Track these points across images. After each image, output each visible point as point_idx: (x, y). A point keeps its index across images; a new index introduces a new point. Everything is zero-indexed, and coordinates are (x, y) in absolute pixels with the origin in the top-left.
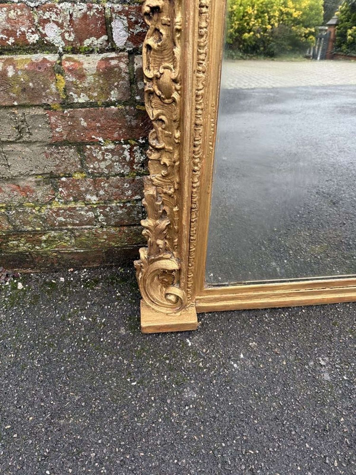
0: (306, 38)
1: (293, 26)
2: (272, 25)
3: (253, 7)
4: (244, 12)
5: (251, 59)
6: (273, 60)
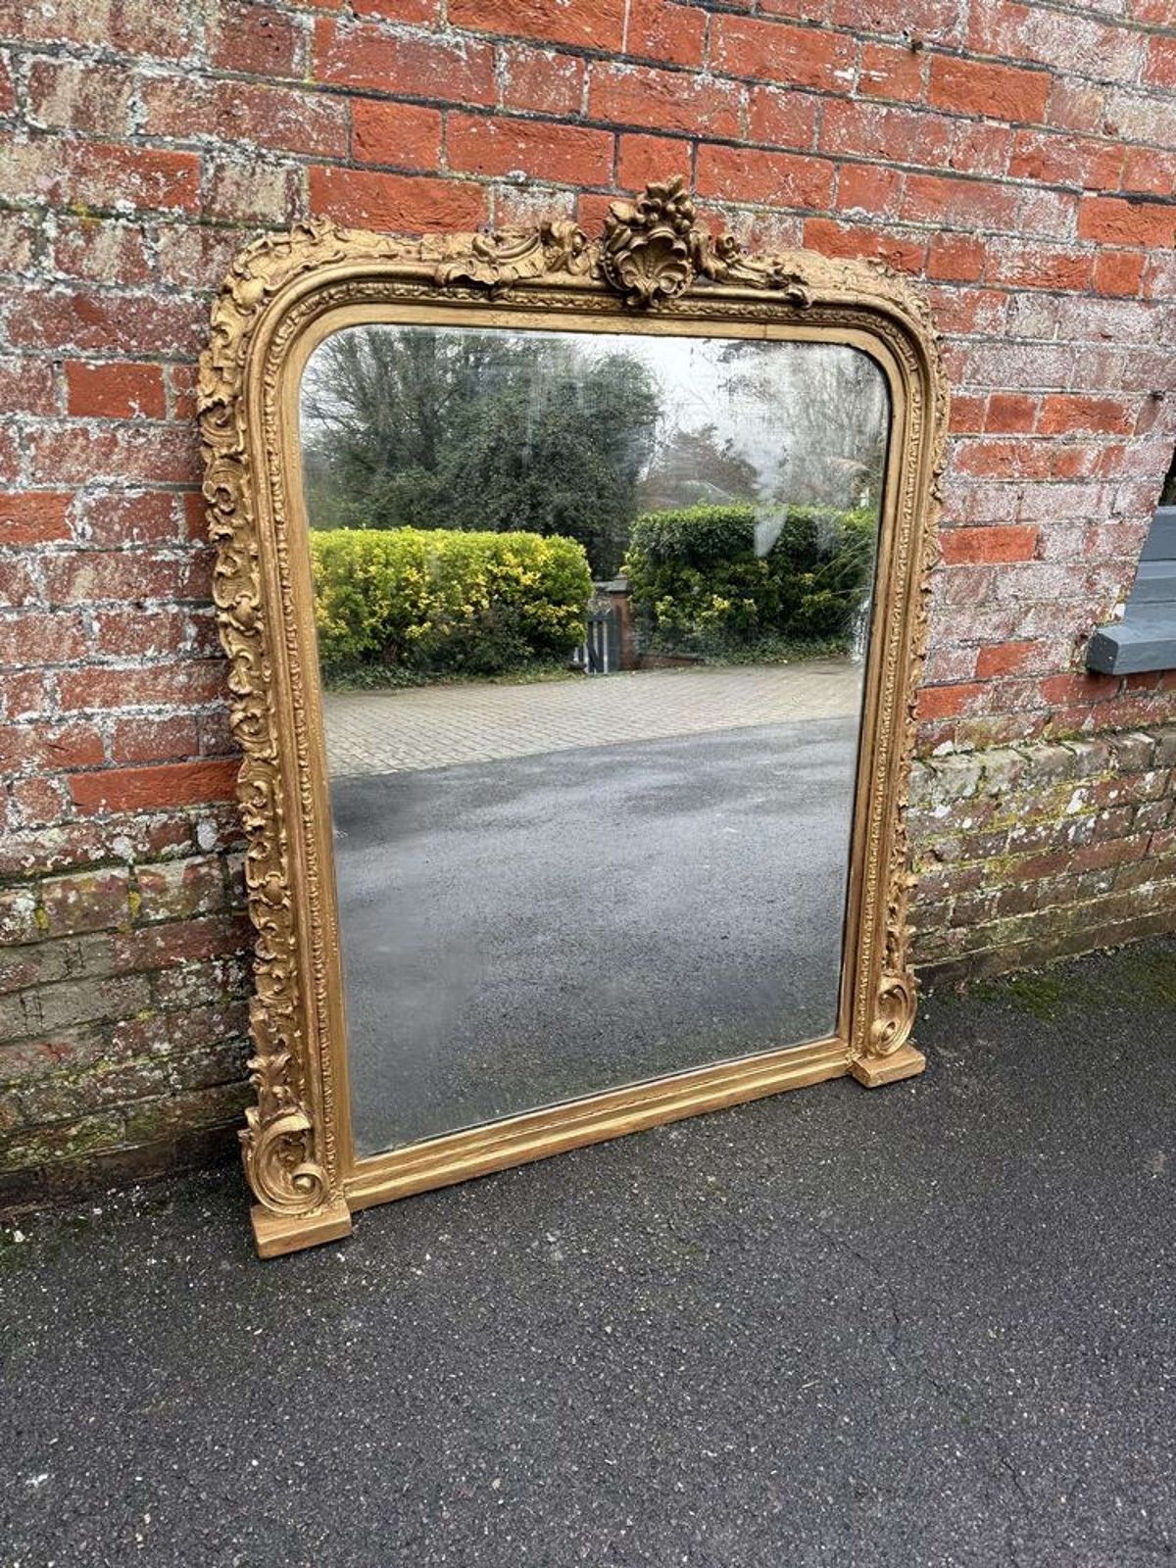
0: (564, 626)
1: (526, 603)
2: (476, 604)
3: (419, 567)
4: (399, 581)
5: (435, 682)
6: (492, 682)
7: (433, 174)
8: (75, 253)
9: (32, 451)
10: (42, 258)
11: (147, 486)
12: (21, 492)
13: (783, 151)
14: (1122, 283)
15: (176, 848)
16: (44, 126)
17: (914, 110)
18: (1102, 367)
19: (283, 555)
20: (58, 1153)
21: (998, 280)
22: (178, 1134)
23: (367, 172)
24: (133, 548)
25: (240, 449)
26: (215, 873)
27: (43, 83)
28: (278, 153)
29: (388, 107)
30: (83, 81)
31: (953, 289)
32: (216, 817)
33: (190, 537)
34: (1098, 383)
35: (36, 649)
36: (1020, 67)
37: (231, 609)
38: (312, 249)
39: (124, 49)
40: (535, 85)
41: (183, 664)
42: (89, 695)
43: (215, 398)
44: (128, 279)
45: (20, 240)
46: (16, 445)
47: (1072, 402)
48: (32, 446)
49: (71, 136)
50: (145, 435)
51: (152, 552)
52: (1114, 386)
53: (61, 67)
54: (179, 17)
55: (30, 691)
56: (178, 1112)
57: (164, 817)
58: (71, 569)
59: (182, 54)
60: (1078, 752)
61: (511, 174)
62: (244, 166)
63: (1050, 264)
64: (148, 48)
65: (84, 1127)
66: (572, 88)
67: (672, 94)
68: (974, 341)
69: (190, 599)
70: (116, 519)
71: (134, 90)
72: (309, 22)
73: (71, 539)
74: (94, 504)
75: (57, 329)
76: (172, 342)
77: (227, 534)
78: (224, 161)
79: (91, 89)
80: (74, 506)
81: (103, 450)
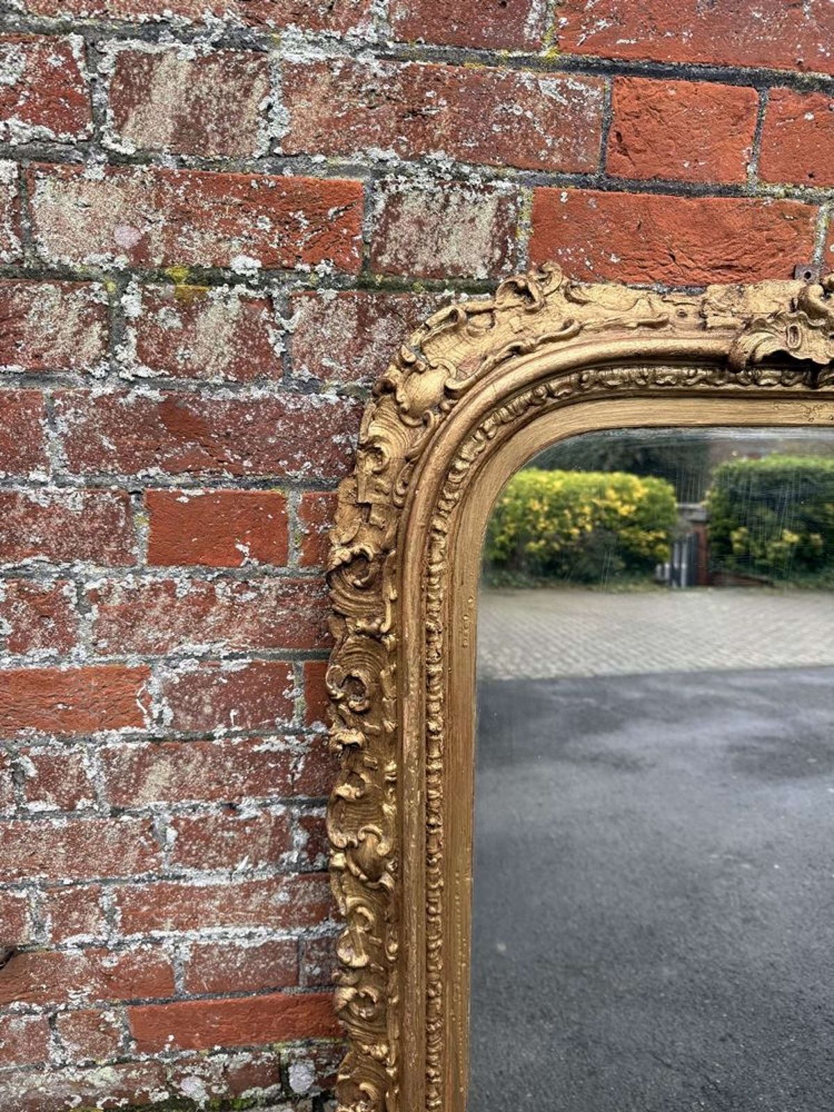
0: (652, 548)
1: (622, 529)
2: (581, 528)
3: (540, 500)
7: (735, 191)
8: (166, 339)
9: (94, 614)
10: (118, 348)
11: (253, 655)
12: (77, 667)
15: (260, 1093)
16: (130, 151)
19: (434, 779)
23: (626, 192)
24: (228, 736)
25: (385, 628)
27: (132, 84)
28: (488, 171)
29: (673, 89)
30: (192, 76)
32: (314, 1057)
33: (309, 719)
35: (92, 862)
37: (349, 848)
38: (526, 318)
39: (259, 21)
41: (286, 879)
42: (159, 915)
43: (356, 549)
44: (243, 373)
45: (86, 322)
46: (71, 607)
48: (95, 607)
49: (170, 164)
50: (255, 589)
51: (254, 740)
53: (160, 56)
55: (82, 911)
57: (246, 1057)
58: (142, 763)
59: (351, 23)
62: (433, 195)
64: (297, 17)
69: (301, 797)
70: (207, 699)
71: (270, 86)
73: (144, 727)
74: (177, 680)
75: (137, 448)
76: (303, 460)
77: (356, 744)
78: (401, 188)
79: (205, 89)
80: (150, 683)
81: (194, 609)
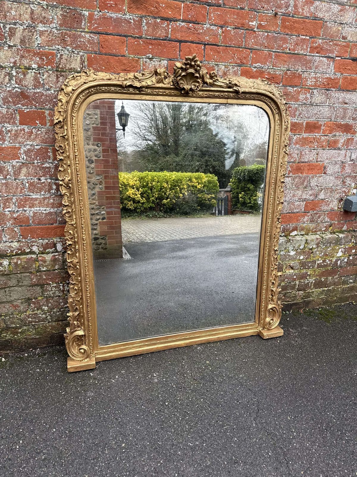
0: (210, 201)
1: (199, 194)
2: (183, 194)
3: (167, 183)
4: (161, 187)
5: (170, 217)
6: (187, 217)
7: (124, 56)
8: (21, 80)
9: (9, 135)
10: (12, 81)
11: (41, 145)
12: (6, 146)
13: (233, 47)
14: (351, 86)
15: (50, 250)
16: (12, 45)
17: (276, 34)
18: (345, 113)
19: (77, 165)
20: (16, 337)
21: (307, 86)
22: (50, 334)
23: (104, 55)
24: (37, 163)
25: (65, 134)
26: (60, 258)
27: (12, 33)
28: (78, 51)
29: (110, 37)
30: (23, 32)
31: (291, 88)
32: (62, 242)
33: (53, 160)
34: (344, 117)
35: (11, 191)
36: (312, 19)
37: (63, 180)
38: (87, 77)
39: (34, 23)
40: (154, 30)
41: (52, 196)
42: (25, 204)
43: (59, 120)
44: (35, 87)
45: (5, 76)
46: (5, 133)
47: (334, 124)
48: (9, 133)
49: (20, 47)
50: (41, 131)
51: (43, 164)
52: (349, 119)
53: (17, 28)
54: (49, 13)
55: (9, 203)
56: (50, 328)
57: (47, 241)
58: (20, 168)
59: (50, 24)
60: (340, 236)
61: (147, 55)
62: (68, 55)
63: (325, 80)
64: (41, 22)
65: (23, 329)
66: (165, 30)
67: (197, 31)
68: (299, 105)
69: (54, 178)
70: (33, 154)
71: (37, 34)
72: (87, 13)
73: (20, 160)
74: (26, 150)
75: (16, 101)
76: (48, 104)
77: (62, 159)
78: (62, 53)
79: (25, 34)
80: (21, 150)
81: (29, 135)
